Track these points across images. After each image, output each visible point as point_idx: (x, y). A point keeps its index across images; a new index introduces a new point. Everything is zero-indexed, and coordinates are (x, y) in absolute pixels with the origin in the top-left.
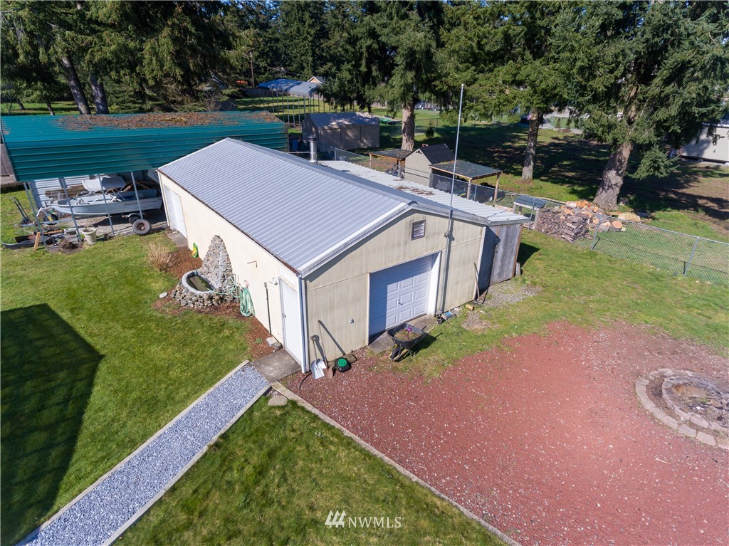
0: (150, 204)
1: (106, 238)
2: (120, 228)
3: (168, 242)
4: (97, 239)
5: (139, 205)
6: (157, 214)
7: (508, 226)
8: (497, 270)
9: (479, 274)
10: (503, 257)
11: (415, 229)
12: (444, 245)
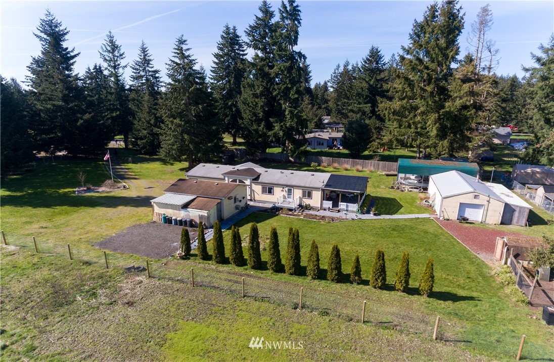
0: (425, 185)
1: (411, 191)
2: (415, 189)
3: (425, 195)
4: (409, 191)
7: (521, 208)
8: (515, 220)
9: (502, 217)
10: (519, 217)
11: (476, 197)
12: (486, 203)
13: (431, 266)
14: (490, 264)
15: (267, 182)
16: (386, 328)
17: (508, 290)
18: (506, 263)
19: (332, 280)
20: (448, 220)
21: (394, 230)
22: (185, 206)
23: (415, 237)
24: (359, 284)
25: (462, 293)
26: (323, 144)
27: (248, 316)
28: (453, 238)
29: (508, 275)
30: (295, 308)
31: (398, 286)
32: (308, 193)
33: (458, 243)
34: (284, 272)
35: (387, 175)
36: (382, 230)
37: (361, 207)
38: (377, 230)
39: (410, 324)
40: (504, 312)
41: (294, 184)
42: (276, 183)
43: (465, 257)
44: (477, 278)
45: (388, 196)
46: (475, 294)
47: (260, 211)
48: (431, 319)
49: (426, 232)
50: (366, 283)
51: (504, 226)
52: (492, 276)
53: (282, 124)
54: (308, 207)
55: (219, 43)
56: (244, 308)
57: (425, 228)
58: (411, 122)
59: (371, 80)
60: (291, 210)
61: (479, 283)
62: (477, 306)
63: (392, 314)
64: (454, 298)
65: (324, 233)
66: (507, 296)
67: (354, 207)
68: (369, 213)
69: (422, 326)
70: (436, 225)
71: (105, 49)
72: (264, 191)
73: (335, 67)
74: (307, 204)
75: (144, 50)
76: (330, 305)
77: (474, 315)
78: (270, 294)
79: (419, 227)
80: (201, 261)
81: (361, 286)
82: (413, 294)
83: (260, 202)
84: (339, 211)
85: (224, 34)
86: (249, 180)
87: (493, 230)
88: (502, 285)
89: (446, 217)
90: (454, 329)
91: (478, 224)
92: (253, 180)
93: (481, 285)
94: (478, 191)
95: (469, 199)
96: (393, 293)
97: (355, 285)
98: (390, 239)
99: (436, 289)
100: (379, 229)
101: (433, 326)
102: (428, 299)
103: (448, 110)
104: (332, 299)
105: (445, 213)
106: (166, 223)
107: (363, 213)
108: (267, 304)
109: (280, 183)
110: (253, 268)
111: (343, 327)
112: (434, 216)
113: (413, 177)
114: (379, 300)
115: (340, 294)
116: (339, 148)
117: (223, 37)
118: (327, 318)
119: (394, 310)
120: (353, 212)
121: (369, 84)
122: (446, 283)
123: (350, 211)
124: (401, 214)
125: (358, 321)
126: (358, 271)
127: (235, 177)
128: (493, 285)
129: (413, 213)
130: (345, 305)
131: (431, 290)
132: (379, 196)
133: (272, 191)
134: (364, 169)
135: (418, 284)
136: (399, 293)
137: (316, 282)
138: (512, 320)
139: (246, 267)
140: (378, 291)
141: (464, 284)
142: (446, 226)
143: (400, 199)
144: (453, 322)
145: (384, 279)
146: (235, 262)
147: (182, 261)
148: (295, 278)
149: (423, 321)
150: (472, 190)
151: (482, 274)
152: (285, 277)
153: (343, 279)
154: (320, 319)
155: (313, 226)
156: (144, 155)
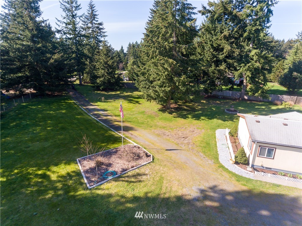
156: (102, 91)
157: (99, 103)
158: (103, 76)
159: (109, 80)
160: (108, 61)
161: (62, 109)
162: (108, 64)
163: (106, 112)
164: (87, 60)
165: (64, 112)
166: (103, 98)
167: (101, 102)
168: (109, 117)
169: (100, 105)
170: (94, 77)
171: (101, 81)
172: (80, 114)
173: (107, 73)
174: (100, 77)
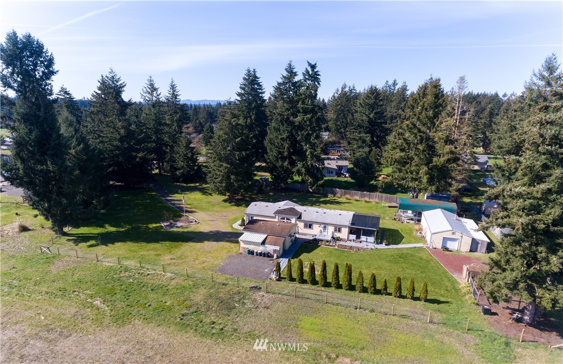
0: (419, 218)
1: (408, 223)
2: (412, 221)
3: (419, 227)
4: (407, 222)
5: (417, 218)
6: (419, 221)
7: (482, 241)
8: (479, 249)
9: (471, 247)
10: (481, 247)
11: (453, 233)
12: (460, 238)
13: (426, 285)
14: (459, 281)
15: (308, 220)
16: (405, 318)
17: (467, 297)
18: (468, 281)
19: (371, 293)
20: (435, 248)
21: (400, 257)
22: (263, 243)
23: (415, 262)
24: (386, 295)
25: (442, 299)
26: (332, 173)
27: (334, 313)
28: (438, 263)
29: (469, 288)
30: (356, 309)
31: (408, 296)
32: (338, 229)
33: (442, 267)
34: (342, 288)
35: (390, 207)
36: (393, 257)
37: (377, 239)
38: (390, 257)
39: (416, 316)
40: (463, 309)
41: (328, 222)
42: (315, 221)
43: (445, 277)
44: (451, 290)
45: (392, 227)
46: (449, 300)
47: (306, 242)
48: (427, 313)
49: (421, 259)
50: (390, 294)
51: (472, 253)
52: (460, 289)
53: (304, 162)
54: (338, 239)
55: (241, 83)
56: (329, 309)
57: (420, 255)
58: (408, 170)
59: (370, 114)
60: (327, 241)
61: (452, 293)
62: (450, 306)
63: (407, 311)
64: (439, 302)
65: (356, 260)
66: (466, 300)
67: (371, 239)
68: (382, 244)
69: (422, 317)
70: (427, 253)
71: (145, 91)
72: (305, 226)
73: (335, 91)
74: (338, 236)
75: (173, 87)
76: (374, 307)
77: (448, 311)
78: (339, 301)
79: (417, 254)
80: (289, 282)
81: (387, 296)
82: (416, 300)
83: (302, 234)
84: (361, 242)
85: (246, 76)
86: (294, 219)
87: (464, 256)
88: (465, 294)
89: (434, 246)
90: (438, 317)
91: (455, 252)
92: (297, 218)
93: (453, 294)
94: (455, 230)
95: (449, 235)
96: (405, 300)
97: (384, 295)
98: (399, 265)
99: (429, 297)
100: (391, 256)
101: (427, 316)
102: (424, 303)
103: (435, 164)
104: (374, 304)
105: (433, 244)
106: (249, 254)
107: (378, 244)
108: (340, 307)
109: (318, 221)
110: (323, 286)
111: (383, 318)
112: (426, 245)
113: (410, 212)
114: (399, 304)
115: (378, 301)
116: (345, 177)
117: (244, 79)
118: (374, 314)
119: (407, 309)
120: (371, 243)
121: (369, 117)
122: (434, 294)
123: (368, 242)
124: (404, 243)
125: (390, 315)
126: (386, 288)
127: (283, 216)
128: (460, 294)
129: (411, 243)
130: (382, 307)
131: (426, 298)
132: (386, 227)
133: (312, 226)
134: (371, 200)
135: (419, 295)
136: (409, 300)
137: (362, 294)
138: (467, 313)
139: (318, 285)
140: (397, 299)
141: (444, 294)
142: (434, 253)
143: (401, 230)
144: (437, 315)
145: (401, 292)
146: (311, 283)
147: (278, 282)
148: (349, 292)
149: (422, 314)
150: (451, 229)
151: (454, 288)
152: (343, 291)
153: (377, 292)
154: (371, 314)
155: (347, 255)
156: (181, 183)
157: (176, 195)
158: (183, 167)
159: (188, 172)
160: (187, 154)
161: (147, 200)
162: (188, 157)
163: (181, 202)
164: (167, 148)
165: (148, 201)
166: (180, 190)
167: (178, 193)
168: (181, 205)
169: (177, 196)
170: (174, 169)
171: (180, 173)
172: (160, 203)
173: (186, 165)
174: (179, 169)
